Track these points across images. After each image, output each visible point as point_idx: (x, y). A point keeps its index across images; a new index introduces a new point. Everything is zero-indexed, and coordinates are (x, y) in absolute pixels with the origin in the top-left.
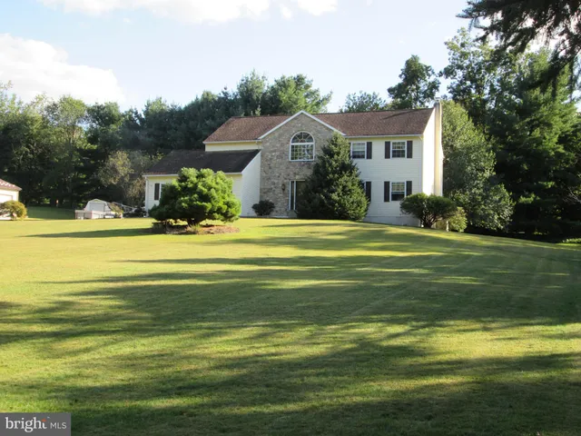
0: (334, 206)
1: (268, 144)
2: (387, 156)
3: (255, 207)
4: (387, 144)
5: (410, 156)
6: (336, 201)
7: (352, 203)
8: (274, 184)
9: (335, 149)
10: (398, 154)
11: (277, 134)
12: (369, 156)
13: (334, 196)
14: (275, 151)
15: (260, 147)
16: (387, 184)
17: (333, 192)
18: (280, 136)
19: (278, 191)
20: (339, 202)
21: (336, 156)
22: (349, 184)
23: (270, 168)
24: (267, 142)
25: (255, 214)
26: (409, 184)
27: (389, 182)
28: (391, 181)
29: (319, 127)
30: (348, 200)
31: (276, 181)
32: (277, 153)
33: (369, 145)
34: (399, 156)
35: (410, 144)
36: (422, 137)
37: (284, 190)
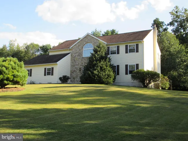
0: (95, 77)
1: (74, 50)
2: (126, 52)
3: (60, 79)
4: (126, 46)
5: (137, 51)
6: (96, 75)
7: (105, 75)
8: (76, 68)
9: (99, 49)
10: (132, 51)
11: (77, 45)
12: (118, 53)
13: (96, 72)
14: (77, 53)
15: (71, 52)
16: (126, 66)
17: (95, 70)
18: (79, 45)
19: (78, 71)
20: (98, 75)
21: (98, 53)
22: (104, 66)
23: (75, 61)
24: (74, 49)
25: (60, 82)
26: (137, 65)
27: (127, 65)
28: (129, 64)
29: (95, 40)
30: (102, 74)
31: (77, 67)
32: (78, 54)
33: (118, 47)
34: (132, 52)
35: (137, 45)
36: (143, 41)
37: (80, 71)
